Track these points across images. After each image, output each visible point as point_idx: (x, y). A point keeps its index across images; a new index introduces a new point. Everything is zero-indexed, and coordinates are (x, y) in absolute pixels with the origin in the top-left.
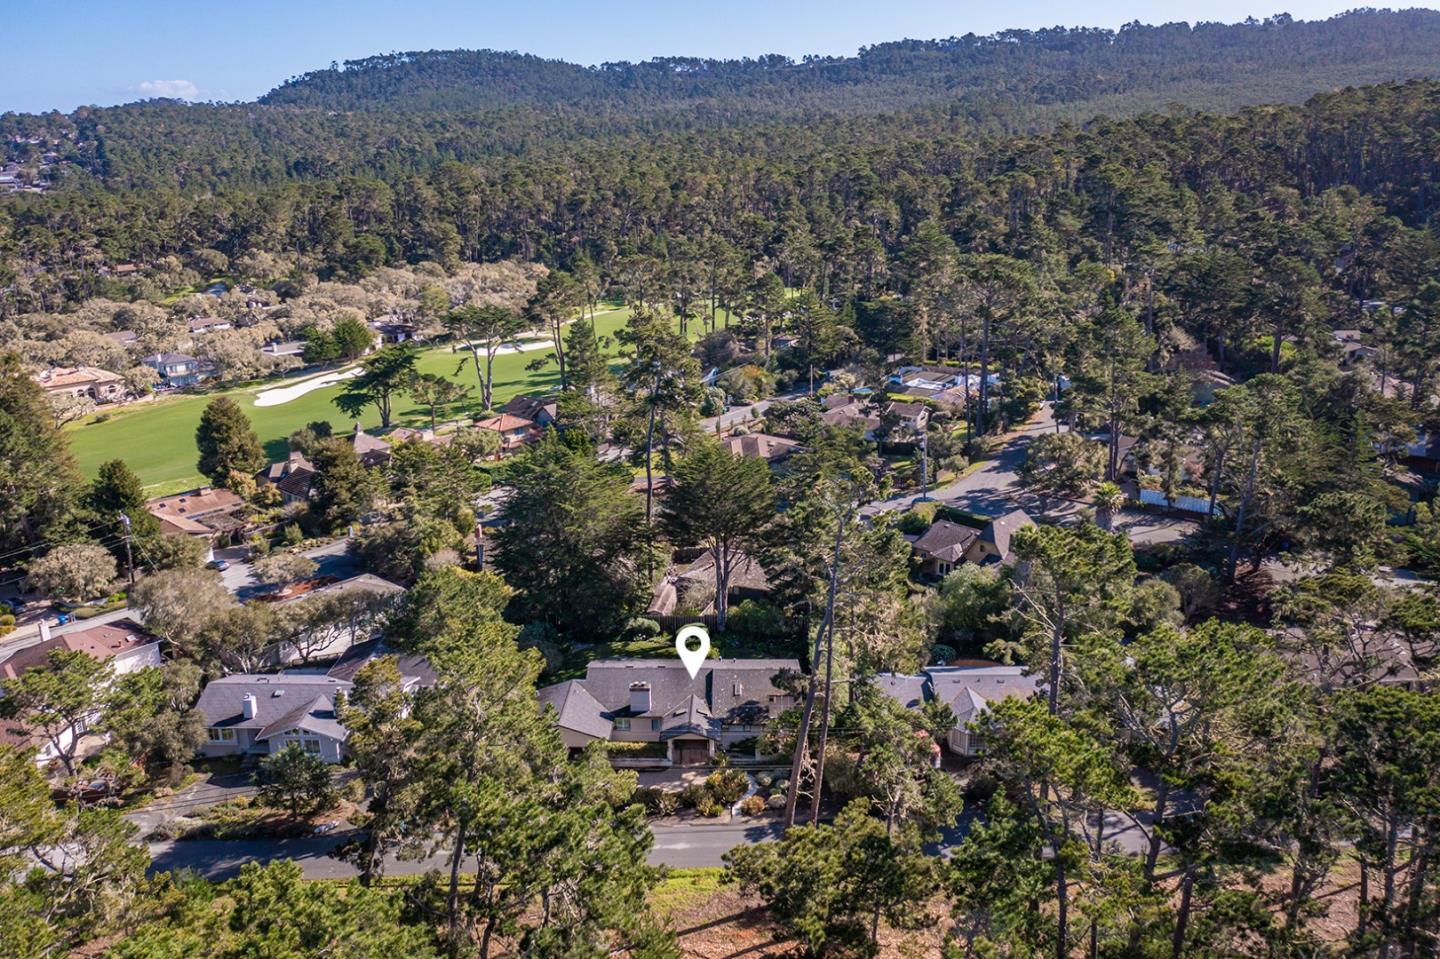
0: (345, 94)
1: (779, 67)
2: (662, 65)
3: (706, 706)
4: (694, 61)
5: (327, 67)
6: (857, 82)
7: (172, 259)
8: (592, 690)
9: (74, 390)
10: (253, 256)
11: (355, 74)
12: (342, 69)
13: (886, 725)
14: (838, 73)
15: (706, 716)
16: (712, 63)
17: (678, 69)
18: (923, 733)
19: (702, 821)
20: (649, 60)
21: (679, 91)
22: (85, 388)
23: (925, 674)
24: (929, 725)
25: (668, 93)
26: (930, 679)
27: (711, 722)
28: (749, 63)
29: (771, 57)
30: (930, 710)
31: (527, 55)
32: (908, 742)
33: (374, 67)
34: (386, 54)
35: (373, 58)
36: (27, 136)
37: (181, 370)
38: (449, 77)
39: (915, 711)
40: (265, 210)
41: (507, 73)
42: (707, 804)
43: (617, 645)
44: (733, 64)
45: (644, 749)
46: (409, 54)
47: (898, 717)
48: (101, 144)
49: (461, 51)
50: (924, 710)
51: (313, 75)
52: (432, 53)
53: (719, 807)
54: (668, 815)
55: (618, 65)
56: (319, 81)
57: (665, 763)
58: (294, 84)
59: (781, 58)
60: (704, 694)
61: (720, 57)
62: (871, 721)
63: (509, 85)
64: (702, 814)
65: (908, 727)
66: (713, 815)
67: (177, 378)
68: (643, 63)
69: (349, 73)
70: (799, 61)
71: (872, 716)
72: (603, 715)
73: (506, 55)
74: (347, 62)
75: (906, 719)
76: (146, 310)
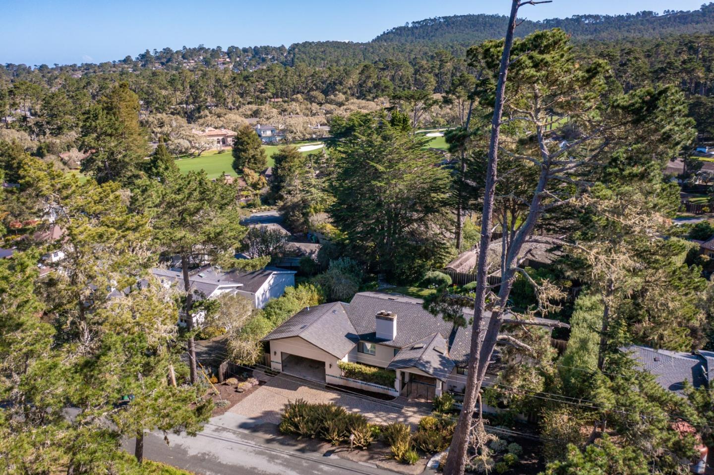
0: (410, 37)
1: (648, 17)
2: (578, 19)
3: (446, 347)
4: (597, 17)
5: (403, 25)
6: (697, 23)
7: (299, 96)
8: (350, 314)
9: (216, 138)
10: (335, 95)
11: (417, 28)
12: (410, 25)
13: (630, 407)
14: (686, 19)
15: (441, 356)
16: (607, 18)
17: (587, 22)
18: (684, 427)
19: (392, 465)
20: (570, 17)
21: (585, 31)
22: (221, 138)
23: (699, 356)
24: (695, 418)
25: (579, 33)
26: (704, 362)
27: (444, 361)
28: (629, 17)
29: (644, 13)
30: (699, 398)
31: (503, 16)
32: (658, 436)
33: (426, 24)
34: (432, 18)
35: (426, 20)
36: (267, 54)
37: (269, 133)
38: (462, 27)
39: (678, 396)
40: (346, 73)
41: (491, 25)
42: (402, 448)
43: (413, 289)
44: (620, 17)
45: (373, 374)
46: (444, 18)
47: (652, 398)
48: (294, 56)
49: (470, 16)
50: (691, 397)
51: (397, 29)
52: (455, 17)
53: (413, 454)
54: (359, 448)
55: (553, 20)
56: (399, 32)
57: (391, 392)
58: (387, 33)
59: (651, 13)
60: (448, 335)
61: (612, 14)
62: (613, 397)
63: (492, 31)
64: (393, 457)
65: (663, 415)
66: (405, 462)
67: (265, 137)
68: (567, 19)
69: (414, 28)
70: (661, 14)
71: (615, 390)
72: (350, 336)
73: (492, 16)
74: (413, 22)
75: (662, 404)
76: (267, 109)
